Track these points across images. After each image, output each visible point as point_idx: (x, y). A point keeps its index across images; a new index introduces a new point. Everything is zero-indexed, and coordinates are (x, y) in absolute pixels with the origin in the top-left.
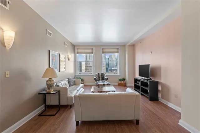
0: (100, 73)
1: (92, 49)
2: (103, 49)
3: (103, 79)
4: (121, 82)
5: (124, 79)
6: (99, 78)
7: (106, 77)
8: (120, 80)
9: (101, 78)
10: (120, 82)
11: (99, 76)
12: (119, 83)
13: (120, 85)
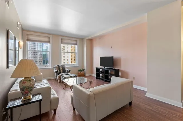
0: (60, 65)
1: (49, 38)
2: (62, 39)
3: (64, 71)
4: (81, 73)
5: (83, 70)
6: (60, 70)
7: (67, 69)
8: (79, 71)
9: (62, 71)
10: (79, 72)
11: (59, 69)
12: (78, 74)
13: (80, 75)
